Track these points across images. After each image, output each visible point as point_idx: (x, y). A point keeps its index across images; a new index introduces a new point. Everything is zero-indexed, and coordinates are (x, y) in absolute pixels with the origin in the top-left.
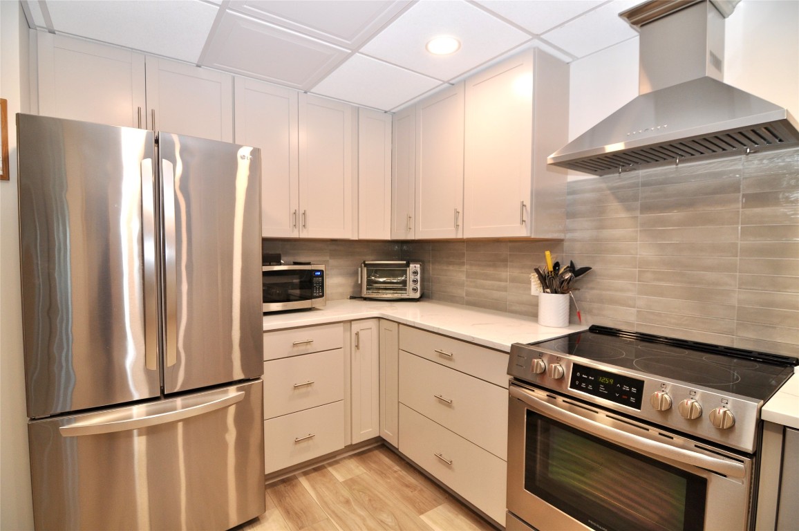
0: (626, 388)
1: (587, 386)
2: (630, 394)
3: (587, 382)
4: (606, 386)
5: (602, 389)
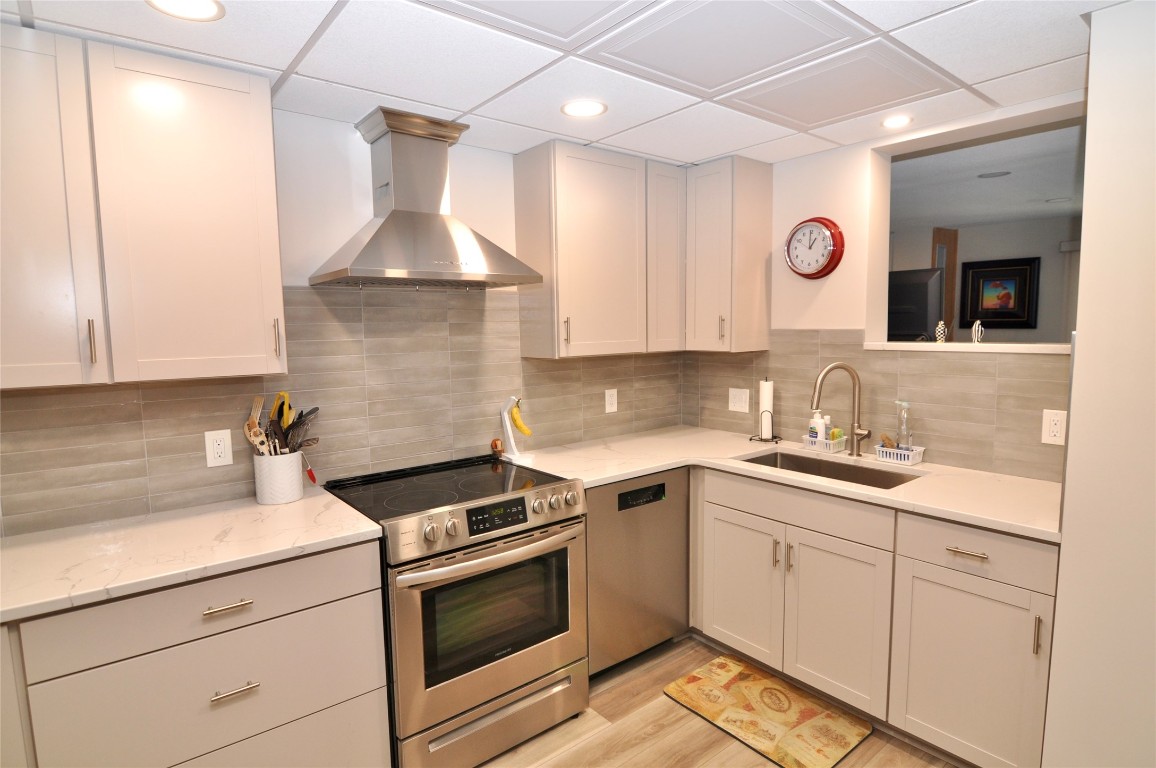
0: (514, 510)
1: (484, 525)
2: (518, 512)
3: (484, 521)
4: (500, 517)
5: (497, 521)
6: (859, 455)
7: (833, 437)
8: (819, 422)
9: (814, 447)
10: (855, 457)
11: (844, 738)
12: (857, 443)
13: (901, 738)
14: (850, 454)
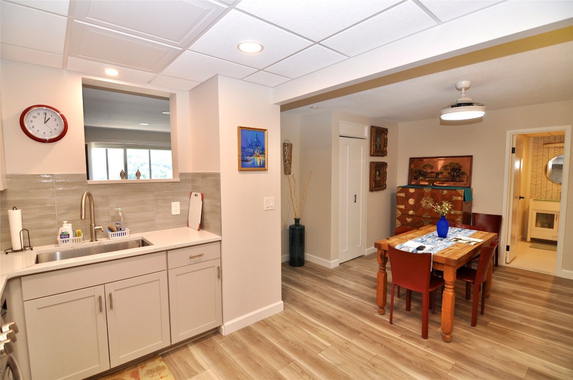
6: (96, 240)
7: (79, 234)
8: (67, 228)
9: (68, 243)
10: (94, 242)
11: (160, 367)
12: (93, 235)
13: (171, 350)
14: (91, 241)
